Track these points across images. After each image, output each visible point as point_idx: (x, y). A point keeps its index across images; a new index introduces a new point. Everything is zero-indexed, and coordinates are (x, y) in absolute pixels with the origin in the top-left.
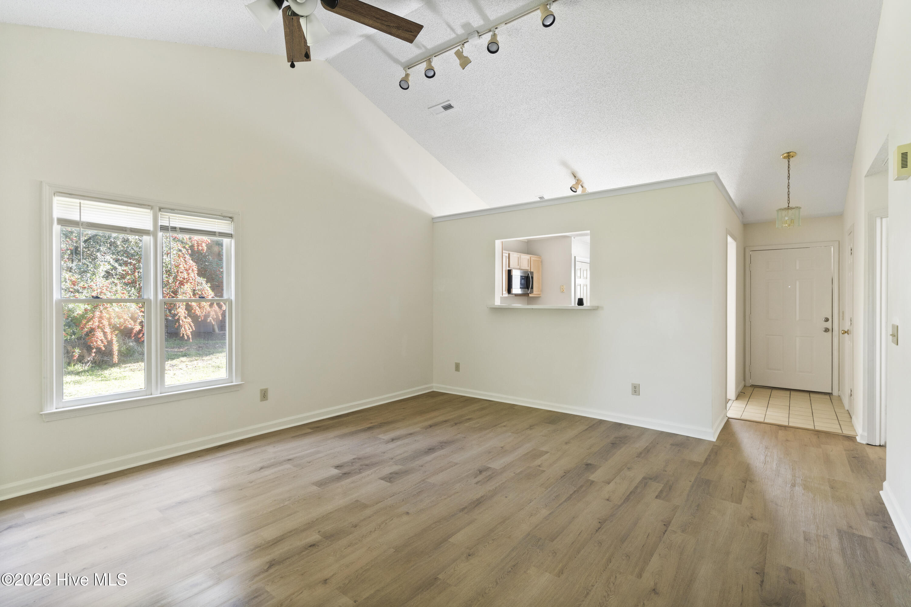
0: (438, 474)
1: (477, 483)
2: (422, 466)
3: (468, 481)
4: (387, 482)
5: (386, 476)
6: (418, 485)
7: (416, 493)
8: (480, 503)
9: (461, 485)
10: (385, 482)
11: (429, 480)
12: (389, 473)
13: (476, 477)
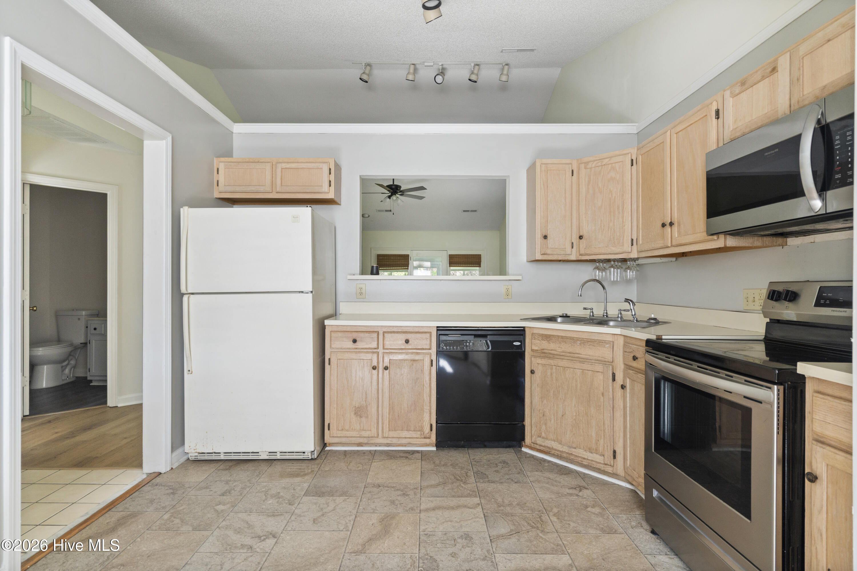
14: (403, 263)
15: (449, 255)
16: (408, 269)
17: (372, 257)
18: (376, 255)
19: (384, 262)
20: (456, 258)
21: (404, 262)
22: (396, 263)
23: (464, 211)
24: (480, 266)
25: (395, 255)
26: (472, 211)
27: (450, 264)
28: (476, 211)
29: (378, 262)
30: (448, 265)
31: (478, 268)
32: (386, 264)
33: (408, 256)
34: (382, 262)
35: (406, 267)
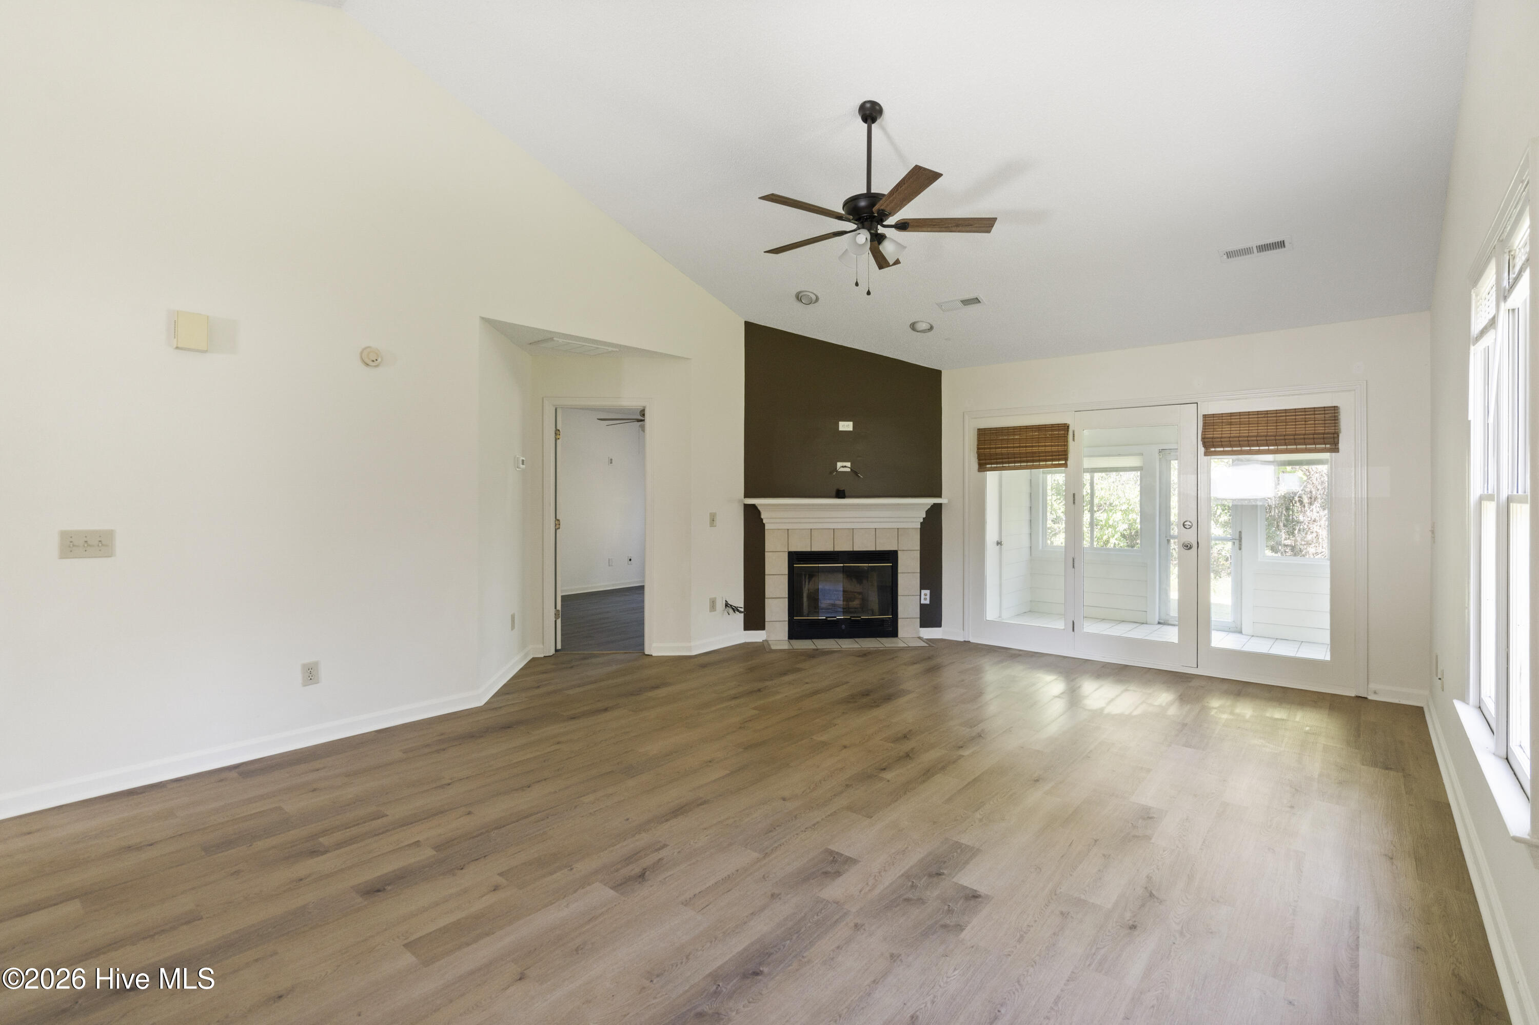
0: (737, 871)
1: (665, 846)
2: (773, 896)
3: (679, 852)
4: (837, 853)
5: (846, 867)
6: (776, 845)
7: (777, 829)
8: (673, 812)
9: (696, 843)
10: (841, 852)
11: (755, 855)
12: (844, 875)
13: (660, 859)
14: (1048, 449)
15: (1205, 416)
16: (1065, 465)
17: (967, 438)
18: (977, 430)
19: (996, 448)
20: (1231, 424)
21: (1052, 446)
22: (1029, 450)
23: (1230, 255)
24: (1335, 448)
25: (1028, 428)
26: (1263, 248)
27: (1205, 445)
28: (1281, 244)
29: (978, 449)
30: (1202, 450)
31: (1326, 456)
32: (1002, 454)
33: (1066, 427)
34: (990, 448)
35: (1059, 460)
